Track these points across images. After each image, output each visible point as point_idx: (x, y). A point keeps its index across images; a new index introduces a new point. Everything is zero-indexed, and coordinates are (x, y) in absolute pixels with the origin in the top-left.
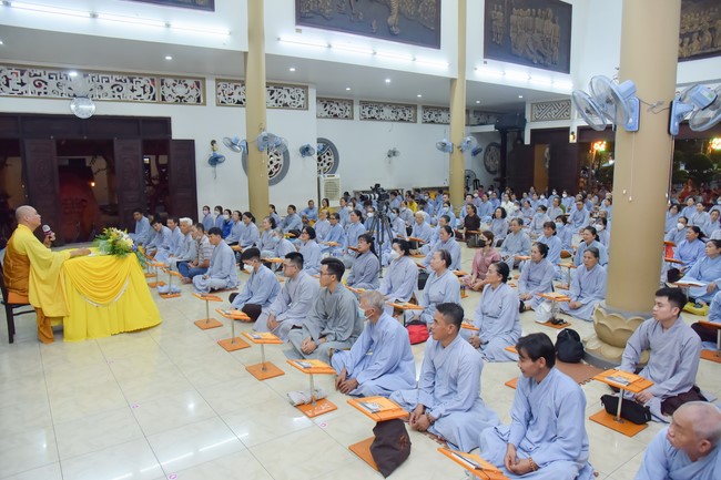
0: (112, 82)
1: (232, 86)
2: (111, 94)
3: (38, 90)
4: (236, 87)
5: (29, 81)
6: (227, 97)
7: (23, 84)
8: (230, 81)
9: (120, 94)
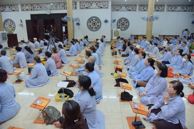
0: (55, 5)
1: (85, 3)
2: (55, 8)
3: (41, 9)
4: (86, 3)
5: (39, 7)
6: (83, 6)
7: (38, 8)
8: (84, 2)
9: (57, 8)
